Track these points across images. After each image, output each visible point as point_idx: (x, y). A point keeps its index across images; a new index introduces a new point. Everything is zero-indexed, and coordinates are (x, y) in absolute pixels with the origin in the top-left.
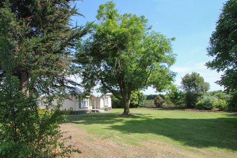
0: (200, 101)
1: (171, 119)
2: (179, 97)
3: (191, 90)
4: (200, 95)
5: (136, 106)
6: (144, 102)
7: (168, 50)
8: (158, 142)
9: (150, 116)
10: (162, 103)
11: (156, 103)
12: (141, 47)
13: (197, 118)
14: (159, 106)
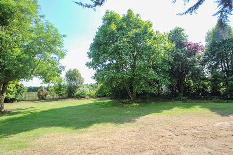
0: (78, 92)
1: (57, 109)
2: (62, 88)
3: (72, 83)
4: (78, 87)
5: (13, 100)
6: (24, 95)
7: (60, 44)
8: (52, 134)
9: (33, 109)
10: (45, 95)
11: (39, 96)
12: (32, 31)
13: (77, 105)
14: (42, 98)
